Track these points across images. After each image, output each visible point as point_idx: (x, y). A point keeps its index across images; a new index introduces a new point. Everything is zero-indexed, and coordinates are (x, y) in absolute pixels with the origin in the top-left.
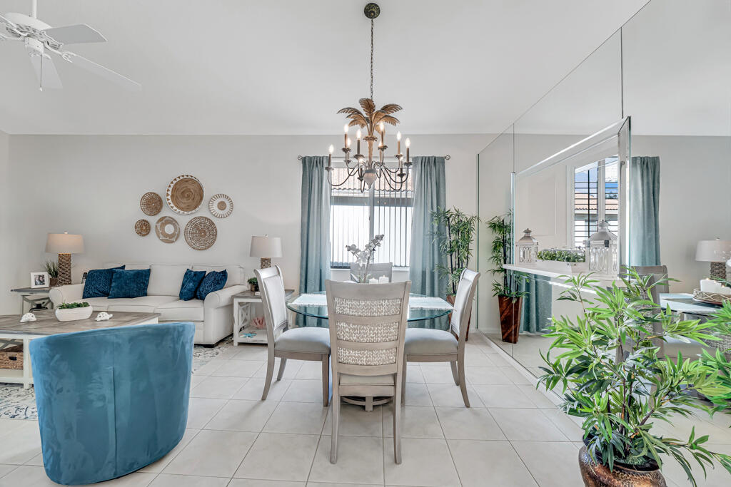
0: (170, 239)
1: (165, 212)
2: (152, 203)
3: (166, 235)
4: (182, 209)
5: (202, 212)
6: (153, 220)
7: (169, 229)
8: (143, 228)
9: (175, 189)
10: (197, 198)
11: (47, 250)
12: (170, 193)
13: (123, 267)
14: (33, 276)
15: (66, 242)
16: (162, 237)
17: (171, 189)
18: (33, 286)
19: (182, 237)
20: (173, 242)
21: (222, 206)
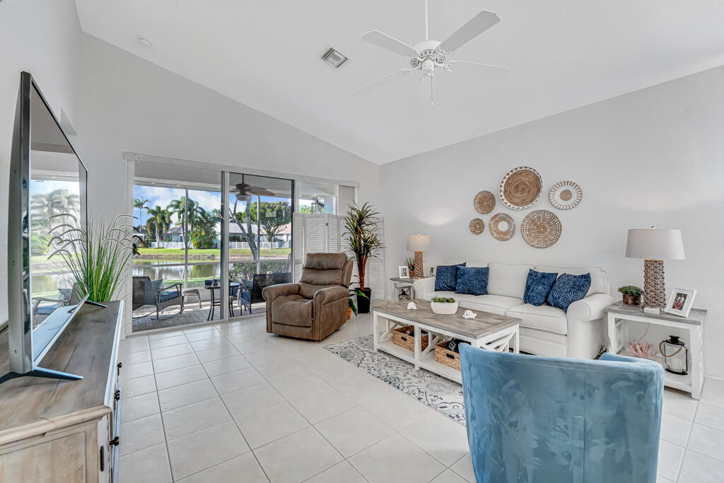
0: (503, 237)
1: (499, 209)
2: (485, 201)
3: (500, 233)
4: (516, 204)
5: (541, 204)
6: (486, 219)
7: (503, 226)
8: (477, 227)
9: (508, 184)
10: (534, 190)
11: (408, 248)
12: (502, 189)
13: (464, 265)
14: (401, 268)
15: (420, 242)
16: (495, 235)
17: (503, 185)
18: (401, 277)
19: (518, 235)
20: (507, 239)
21: (566, 195)
